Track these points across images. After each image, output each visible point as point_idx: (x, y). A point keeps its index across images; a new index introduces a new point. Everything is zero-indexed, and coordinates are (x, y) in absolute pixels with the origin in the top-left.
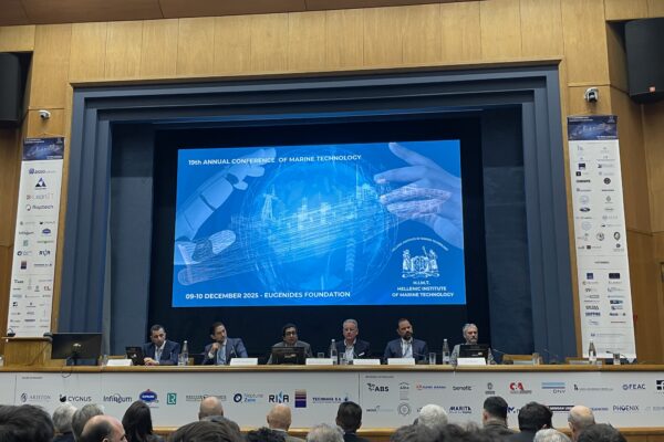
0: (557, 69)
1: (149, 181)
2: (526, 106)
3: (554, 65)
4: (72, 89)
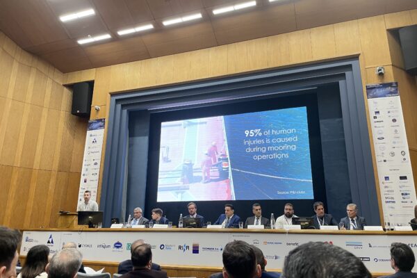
0: (358, 59)
1: (147, 138)
2: (341, 83)
3: (356, 57)
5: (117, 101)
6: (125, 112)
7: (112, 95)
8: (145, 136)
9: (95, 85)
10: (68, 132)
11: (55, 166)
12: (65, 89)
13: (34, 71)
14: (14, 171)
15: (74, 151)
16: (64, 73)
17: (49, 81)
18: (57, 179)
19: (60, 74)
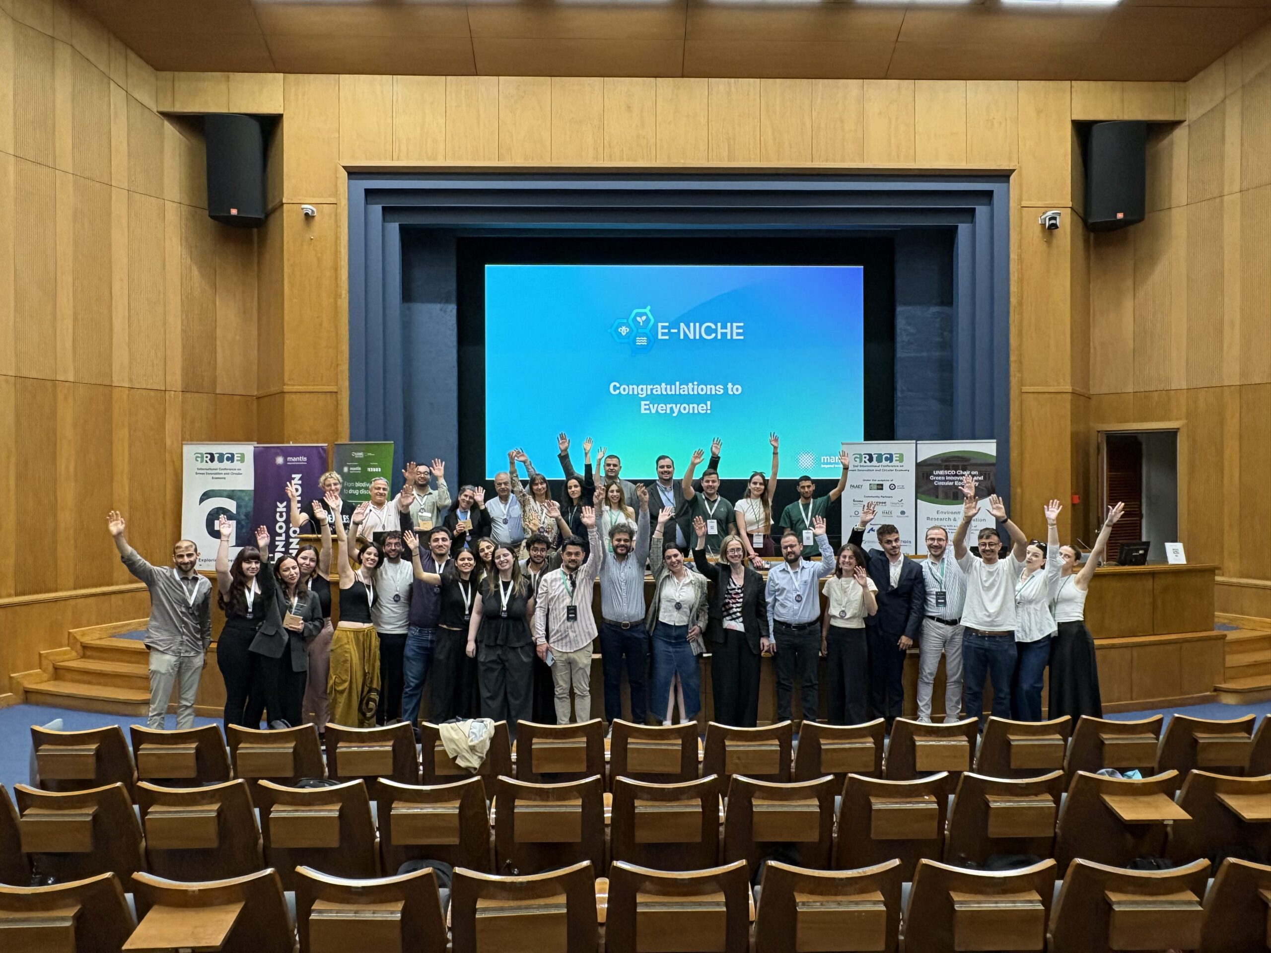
0: (1008, 182)
1: (452, 309)
2: (963, 229)
3: (1004, 176)
4: (345, 174)
5: (370, 193)
6: (394, 228)
7: (354, 173)
8: (448, 301)
9: (288, 128)
10: (195, 272)
11: (176, 378)
12: (169, 128)
13: (64, 54)
14: (60, 397)
15: (219, 331)
16: (157, 69)
17: (117, 97)
18: (184, 416)
19: (147, 72)
